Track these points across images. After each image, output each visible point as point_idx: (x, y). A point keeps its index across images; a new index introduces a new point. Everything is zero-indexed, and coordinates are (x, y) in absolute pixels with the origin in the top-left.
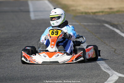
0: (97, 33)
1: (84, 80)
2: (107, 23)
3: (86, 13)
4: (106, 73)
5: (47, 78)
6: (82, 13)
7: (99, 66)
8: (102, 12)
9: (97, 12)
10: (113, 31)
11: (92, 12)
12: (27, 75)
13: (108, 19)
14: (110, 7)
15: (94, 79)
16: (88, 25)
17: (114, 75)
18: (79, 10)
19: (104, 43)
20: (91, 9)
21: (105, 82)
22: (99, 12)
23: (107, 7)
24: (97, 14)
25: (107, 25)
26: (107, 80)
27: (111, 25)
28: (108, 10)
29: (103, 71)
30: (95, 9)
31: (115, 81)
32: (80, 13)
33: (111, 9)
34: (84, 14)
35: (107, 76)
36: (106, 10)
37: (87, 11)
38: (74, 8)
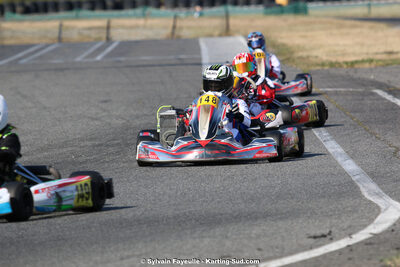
0: (355, 112)
1: (320, 221)
2: (381, 86)
3: (332, 65)
4: (374, 203)
5: (236, 218)
6: (323, 65)
7: (357, 187)
8: (371, 61)
9: (356, 62)
10: (394, 104)
11: (346, 63)
12: (190, 212)
13: (383, 78)
14: (389, 49)
15: (343, 218)
16: (336, 93)
17: (390, 209)
18: (317, 57)
19: (372, 134)
20: (344, 55)
21: (369, 224)
22: (363, 61)
23: (383, 49)
24: (356, 66)
25: (380, 92)
26: (373, 220)
27: (390, 92)
28: (384, 57)
29: (366, 200)
30: (354, 54)
31: (393, 222)
32: (318, 65)
33: (391, 53)
34: (326, 68)
35: (374, 211)
36: (379, 57)
37: (334, 60)
38: (304, 54)
